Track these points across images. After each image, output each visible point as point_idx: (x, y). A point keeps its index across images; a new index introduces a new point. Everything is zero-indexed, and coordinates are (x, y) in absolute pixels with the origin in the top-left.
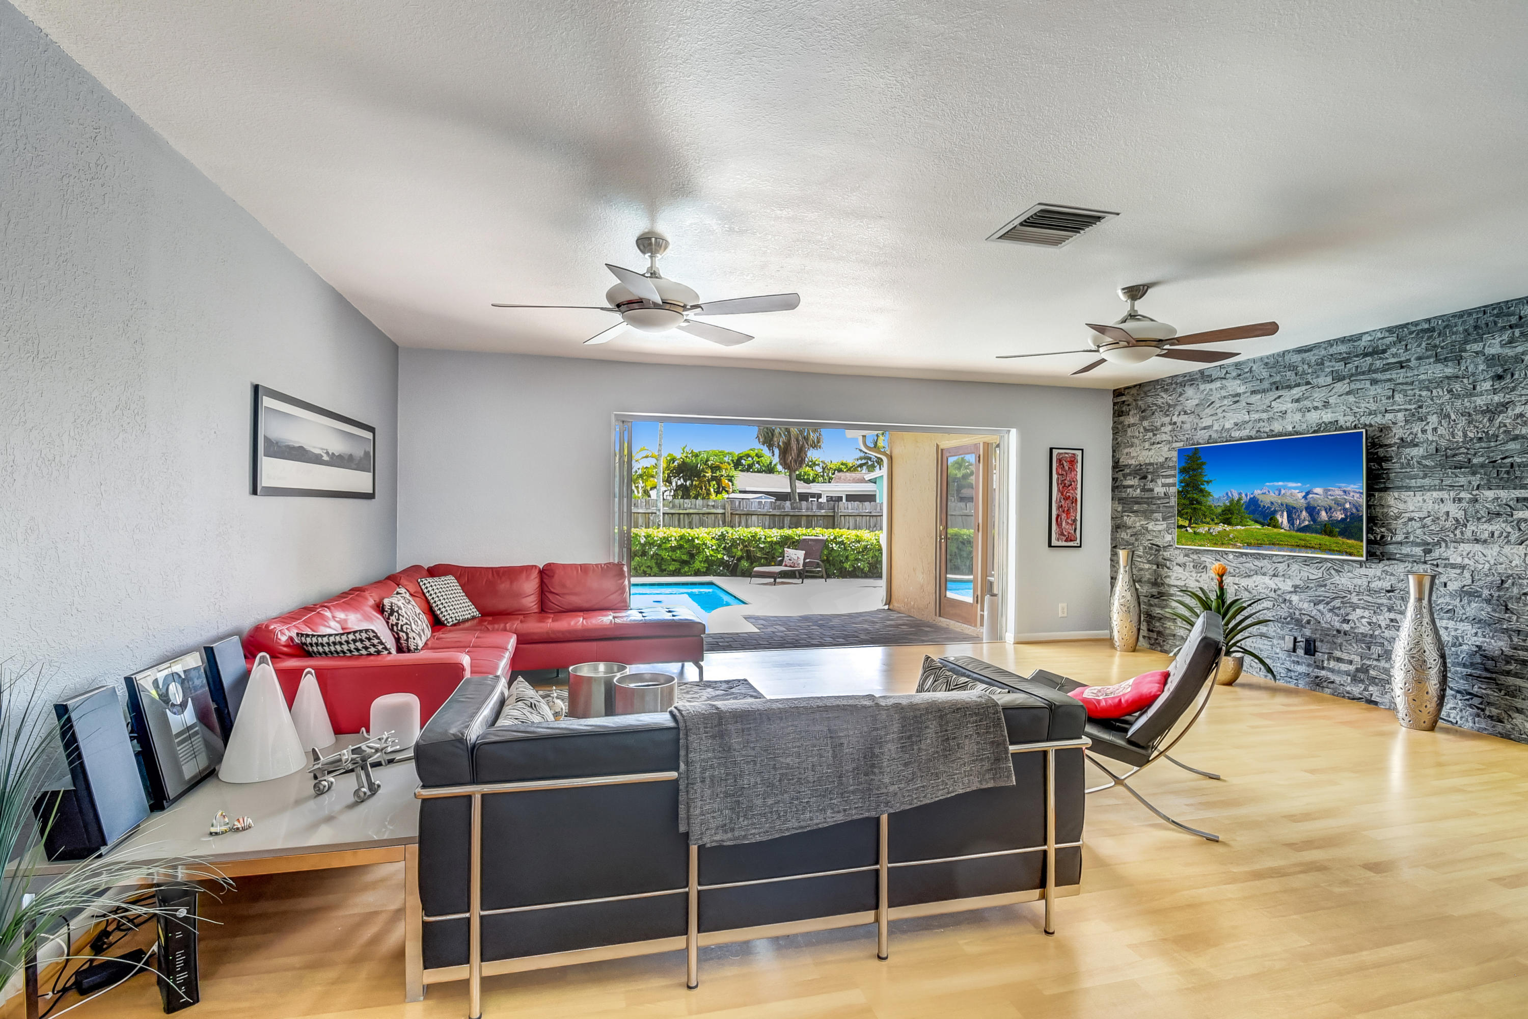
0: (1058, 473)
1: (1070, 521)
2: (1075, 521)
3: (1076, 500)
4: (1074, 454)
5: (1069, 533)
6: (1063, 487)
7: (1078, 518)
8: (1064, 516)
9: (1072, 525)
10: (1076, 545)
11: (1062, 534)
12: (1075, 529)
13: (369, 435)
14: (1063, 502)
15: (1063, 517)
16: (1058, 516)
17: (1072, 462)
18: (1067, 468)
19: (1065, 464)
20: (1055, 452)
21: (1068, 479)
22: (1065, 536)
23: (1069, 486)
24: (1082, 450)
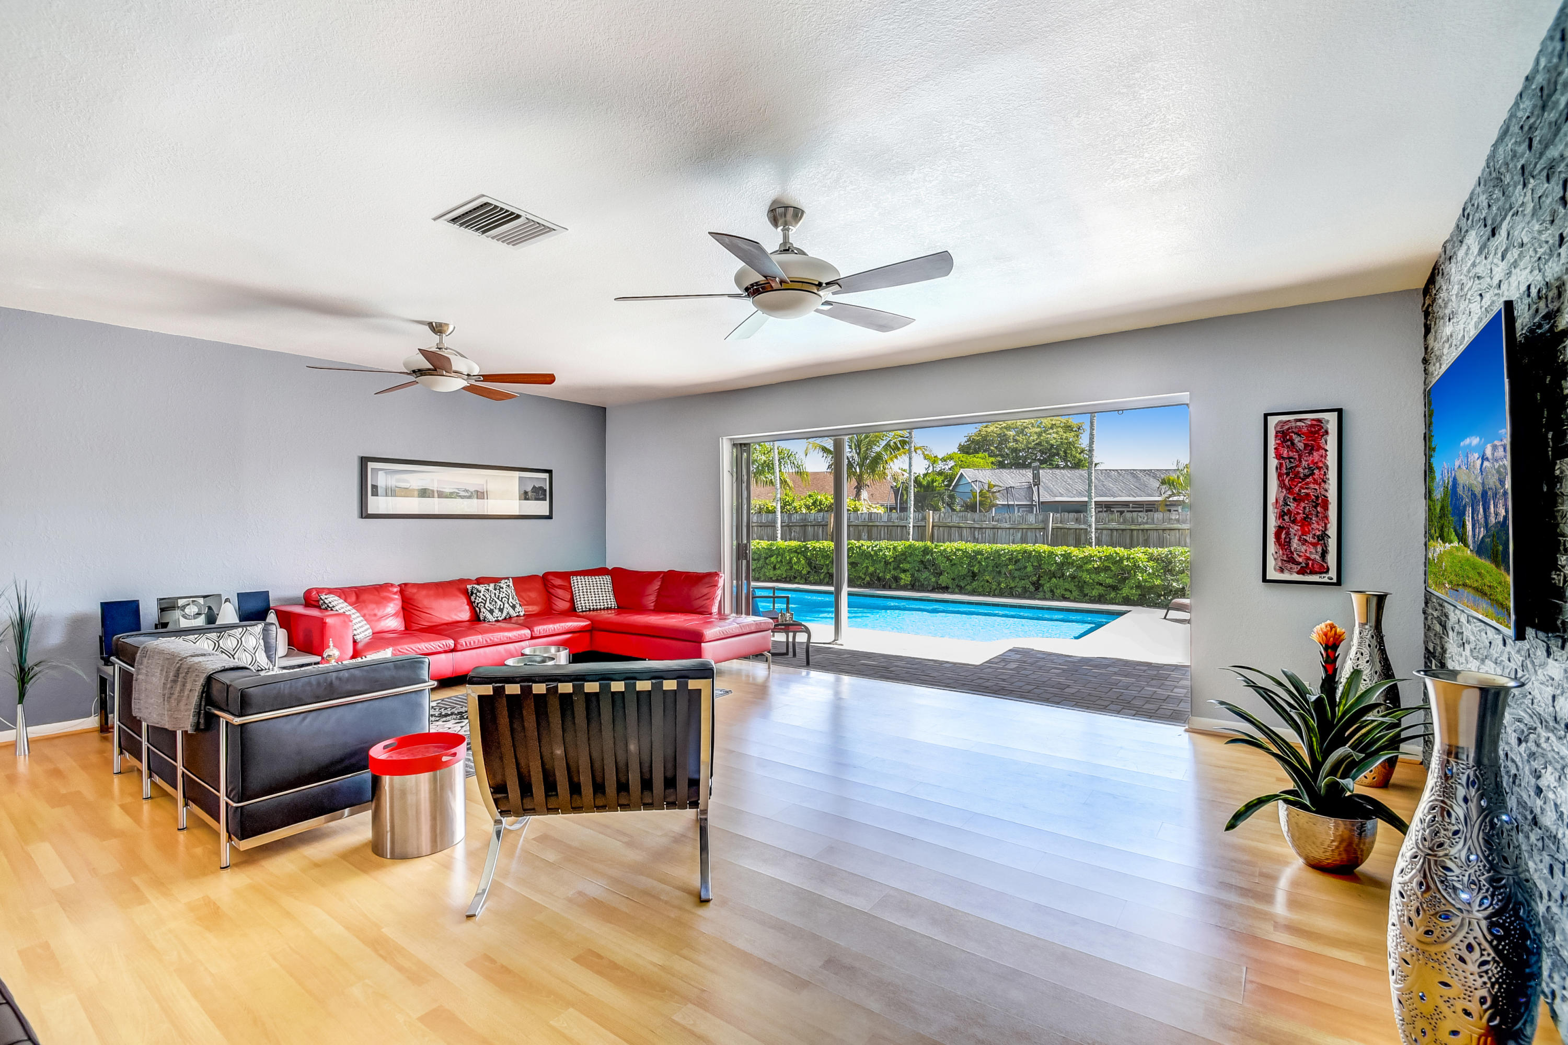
0: (1279, 456)
1: (1309, 538)
2: (1323, 537)
3: (1325, 504)
4: (1319, 420)
5: (1308, 558)
6: (1291, 480)
7: (1332, 531)
8: (1295, 529)
9: (1315, 545)
10: (1326, 580)
11: (1291, 560)
12: (1324, 553)
13: (546, 476)
14: (1292, 506)
15: (1292, 531)
16: (1280, 529)
17: (1316, 432)
18: (1300, 446)
19: (1296, 439)
20: (1273, 421)
21: (1304, 463)
22: (1299, 563)
23: (1307, 476)
24: (1340, 411)
